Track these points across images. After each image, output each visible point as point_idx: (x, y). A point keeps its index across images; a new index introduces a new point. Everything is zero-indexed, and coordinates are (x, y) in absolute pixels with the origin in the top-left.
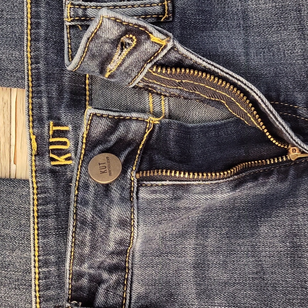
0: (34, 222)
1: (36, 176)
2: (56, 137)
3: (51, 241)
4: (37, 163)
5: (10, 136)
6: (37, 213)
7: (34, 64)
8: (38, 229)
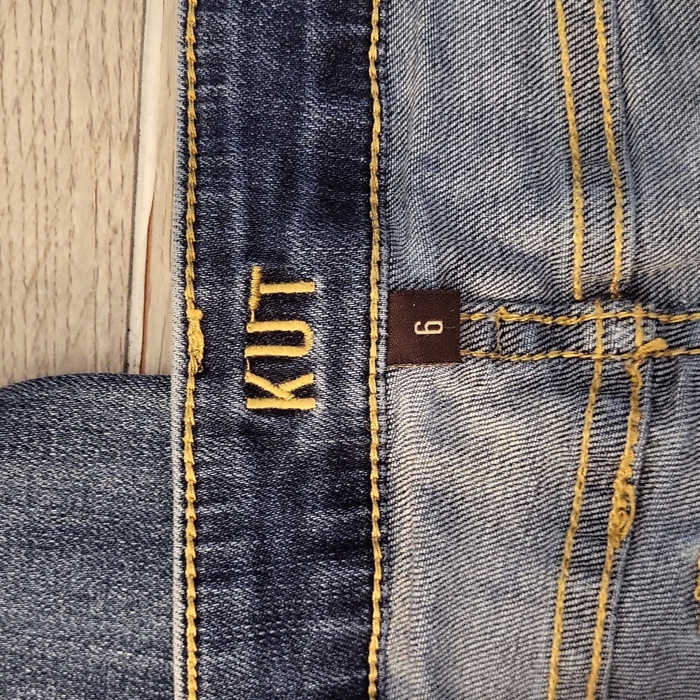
0: (184, 596)
1: (195, 446)
2: (270, 318)
3: (241, 660)
4: (203, 401)
5: (127, 334)
6: (196, 566)
7: (205, 84)
8: (197, 622)
